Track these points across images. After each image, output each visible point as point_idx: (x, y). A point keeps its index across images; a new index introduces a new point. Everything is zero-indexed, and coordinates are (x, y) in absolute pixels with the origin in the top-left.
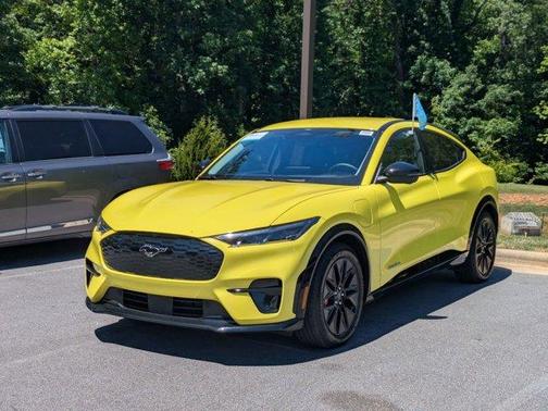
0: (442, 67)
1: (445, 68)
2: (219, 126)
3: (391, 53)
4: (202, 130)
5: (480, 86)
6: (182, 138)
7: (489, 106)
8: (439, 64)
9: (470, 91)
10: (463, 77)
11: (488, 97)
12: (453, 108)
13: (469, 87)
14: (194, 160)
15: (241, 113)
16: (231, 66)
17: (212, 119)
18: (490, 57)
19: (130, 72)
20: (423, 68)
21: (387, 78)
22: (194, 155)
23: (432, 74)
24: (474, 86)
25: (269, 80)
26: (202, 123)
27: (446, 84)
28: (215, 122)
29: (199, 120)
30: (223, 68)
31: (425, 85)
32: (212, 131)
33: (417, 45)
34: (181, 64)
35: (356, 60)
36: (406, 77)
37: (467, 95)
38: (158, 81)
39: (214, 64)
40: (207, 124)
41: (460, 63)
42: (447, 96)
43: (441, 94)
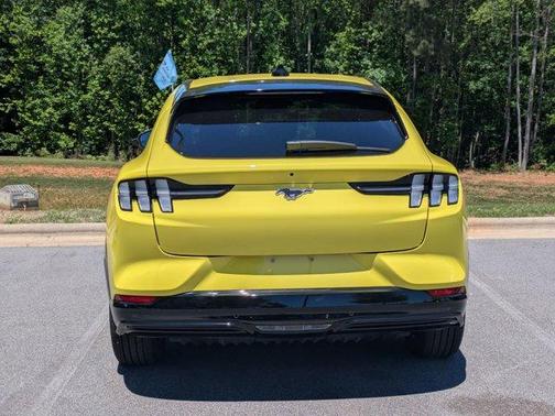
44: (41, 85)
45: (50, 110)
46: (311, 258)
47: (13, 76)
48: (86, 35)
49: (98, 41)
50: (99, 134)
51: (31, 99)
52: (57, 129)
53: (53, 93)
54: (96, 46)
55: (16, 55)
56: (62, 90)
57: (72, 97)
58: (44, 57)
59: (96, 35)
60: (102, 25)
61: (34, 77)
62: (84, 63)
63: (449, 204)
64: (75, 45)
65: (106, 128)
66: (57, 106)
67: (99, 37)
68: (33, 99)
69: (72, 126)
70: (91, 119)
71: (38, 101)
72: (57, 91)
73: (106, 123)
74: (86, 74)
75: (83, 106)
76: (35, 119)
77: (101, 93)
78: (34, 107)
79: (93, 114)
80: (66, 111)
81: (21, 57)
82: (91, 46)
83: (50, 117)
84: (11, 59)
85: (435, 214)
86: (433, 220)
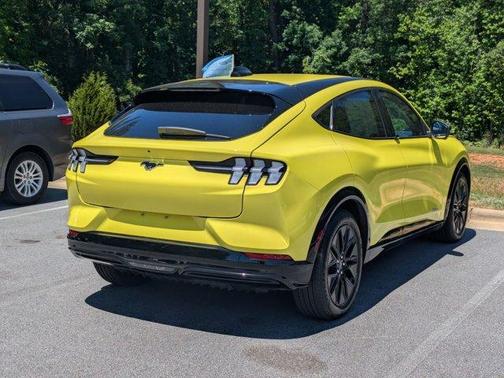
0: (311, 31)
1: (314, 31)
2: (108, 81)
3: (266, 17)
4: (92, 85)
5: (345, 49)
6: (72, 92)
7: (352, 67)
8: (309, 28)
9: (336, 53)
10: (329, 41)
11: (352, 59)
12: (321, 68)
13: (335, 50)
14: (84, 114)
15: (128, 69)
16: (118, 24)
17: (101, 75)
18: (353, 23)
19: (17, 27)
20: (294, 32)
21: (262, 40)
22: (84, 109)
23: (303, 36)
24: (339, 49)
25: (154, 38)
26: (91, 78)
27: (316, 46)
28: (104, 78)
29: (88, 75)
30: (110, 25)
31: (296, 47)
32: (102, 86)
33: (290, 10)
34: (68, 20)
35: (234, 22)
36: (280, 40)
37: (333, 57)
38: (47, 37)
39: (101, 21)
40: (96, 79)
41: (328, 27)
42: (316, 58)
43: (311, 55)
44: (433, 77)
45: (437, 99)
46: (167, 216)
47: (409, 69)
48: (477, 32)
49: (488, 36)
50: (478, 122)
51: (421, 89)
52: (442, 116)
53: (443, 84)
54: (484, 41)
55: (414, 51)
56: (450, 82)
57: (458, 88)
58: (438, 52)
59: (486, 30)
60: (493, 21)
61: (428, 69)
62: (473, 57)
63: (266, 184)
64: (467, 40)
65: (486, 116)
66: (444, 96)
67: (488, 32)
68: (424, 89)
69: (454, 114)
70: (472, 107)
71: (428, 91)
72: (446, 82)
73: (486, 112)
74: (474, 67)
75: (467, 96)
76: (424, 107)
77: (484, 84)
78: (424, 96)
79: (475, 104)
80: (451, 100)
81: (417, 52)
82: (480, 40)
83: (437, 106)
84: (409, 54)
85: (251, 191)
86: (248, 196)
